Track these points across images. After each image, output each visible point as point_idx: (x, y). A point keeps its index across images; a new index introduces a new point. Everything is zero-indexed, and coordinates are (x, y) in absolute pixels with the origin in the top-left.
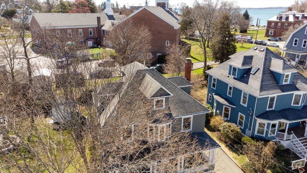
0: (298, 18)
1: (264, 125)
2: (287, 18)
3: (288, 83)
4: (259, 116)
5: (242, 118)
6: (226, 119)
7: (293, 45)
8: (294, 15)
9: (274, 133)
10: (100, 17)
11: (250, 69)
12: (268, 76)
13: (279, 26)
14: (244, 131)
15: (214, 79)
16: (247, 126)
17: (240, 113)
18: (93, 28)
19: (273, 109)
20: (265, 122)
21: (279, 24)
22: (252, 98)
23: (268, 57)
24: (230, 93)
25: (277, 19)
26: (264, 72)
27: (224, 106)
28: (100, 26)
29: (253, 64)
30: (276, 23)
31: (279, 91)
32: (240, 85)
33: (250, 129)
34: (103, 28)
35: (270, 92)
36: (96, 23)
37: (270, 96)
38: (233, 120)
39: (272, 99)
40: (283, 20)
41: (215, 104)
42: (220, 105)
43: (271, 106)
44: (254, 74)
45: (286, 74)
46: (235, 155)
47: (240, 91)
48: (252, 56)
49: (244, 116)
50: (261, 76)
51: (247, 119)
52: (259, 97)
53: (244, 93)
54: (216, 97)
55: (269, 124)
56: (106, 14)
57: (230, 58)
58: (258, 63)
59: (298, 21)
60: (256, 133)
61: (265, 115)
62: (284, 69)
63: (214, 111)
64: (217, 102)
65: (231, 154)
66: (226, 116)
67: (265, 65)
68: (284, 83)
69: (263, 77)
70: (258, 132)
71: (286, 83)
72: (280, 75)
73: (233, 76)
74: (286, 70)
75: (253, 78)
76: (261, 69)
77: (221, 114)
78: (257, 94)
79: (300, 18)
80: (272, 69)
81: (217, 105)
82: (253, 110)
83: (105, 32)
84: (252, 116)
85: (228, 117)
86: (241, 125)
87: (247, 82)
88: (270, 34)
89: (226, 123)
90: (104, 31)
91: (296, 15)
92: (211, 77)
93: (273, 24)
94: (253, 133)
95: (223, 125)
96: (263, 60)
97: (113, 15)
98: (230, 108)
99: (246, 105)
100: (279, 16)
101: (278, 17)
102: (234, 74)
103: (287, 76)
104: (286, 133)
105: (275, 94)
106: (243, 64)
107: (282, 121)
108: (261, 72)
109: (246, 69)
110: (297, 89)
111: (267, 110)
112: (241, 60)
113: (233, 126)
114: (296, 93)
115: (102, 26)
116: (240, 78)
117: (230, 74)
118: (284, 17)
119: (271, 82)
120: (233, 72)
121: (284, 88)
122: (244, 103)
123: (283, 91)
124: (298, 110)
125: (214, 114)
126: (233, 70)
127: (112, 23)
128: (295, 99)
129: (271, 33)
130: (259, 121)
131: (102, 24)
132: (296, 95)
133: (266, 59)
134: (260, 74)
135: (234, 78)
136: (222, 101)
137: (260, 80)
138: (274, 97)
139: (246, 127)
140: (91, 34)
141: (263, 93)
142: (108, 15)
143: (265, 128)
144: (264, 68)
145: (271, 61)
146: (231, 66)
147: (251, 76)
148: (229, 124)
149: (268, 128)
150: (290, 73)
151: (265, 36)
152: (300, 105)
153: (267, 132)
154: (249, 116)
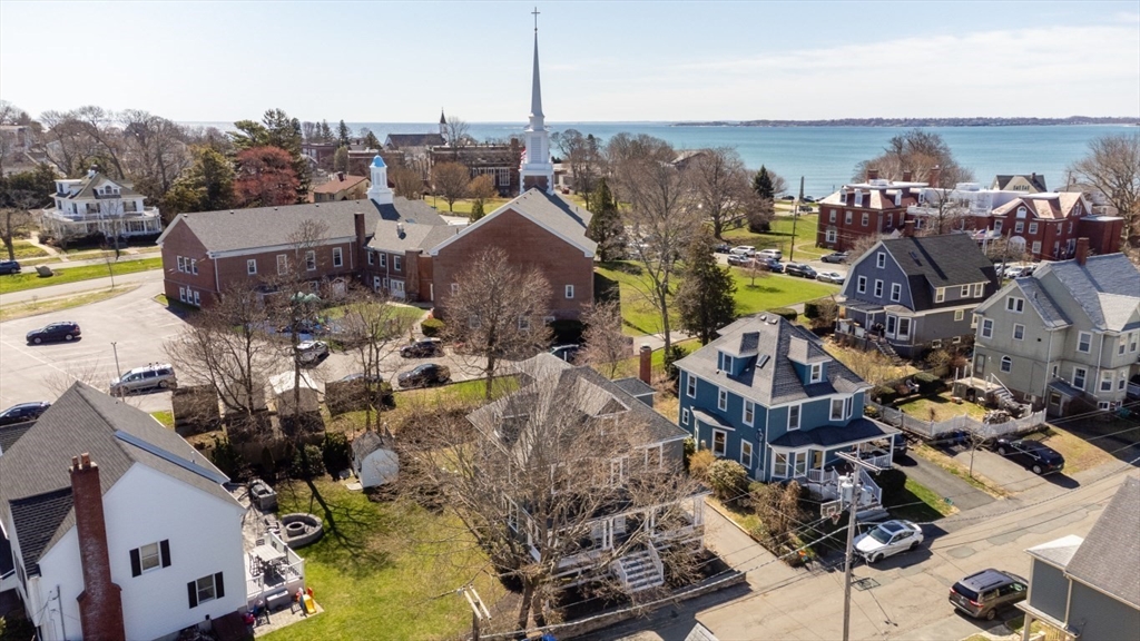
0: (892, 198)
1: (784, 456)
2: (866, 199)
3: (819, 380)
4: (775, 442)
5: (747, 449)
6: (719, 455)
7: (859, 290)
8: (883, 192)
9: (803, 471)
10: (362, 215)
11: (755, 358)
12: (785, 370)
13: (849, 220)
14: (752, 474)
15: (692, 379)
16: (756, 463)
17: (743, 441)
18: (344, 246)
19: (799, 427)
20: (786, 451)
21: (849, 215)
22: (760, 409)
23: (784, 335)
24: (723, 405)
25: (842, 200)
26: (777, 362)
27: (714, 431)
28: (363, 240)
29: (760, 348)
30: (841, 211)
31: (805, 395)
32: (738, 389)
33: (762, 468)
34: (372, 245)
35: (789, 397)
36: (352, 232)
37: (791, 404)
38: (733, 454)
39: (795, 411)
40: (858, 205)
41: (697, 429)
42: (705, 428)
43: (794, 423)
44: (762, 367)
45: (814, 365)
46: (739, 516)
47: (741, 399)
48: (758, 333)
49: (751, 444)
50: (772, 370)
51: (755, 449)
52: (771, 408)
53: (747, 402)
54: (698, 414)
55: (792, 455)
56: (373, 200)
57: (719, 336)
58: (767, 347)
59: (893, 206)
60: (773, 474)
61: (785, 440)
62: (809, 357)
63: (696, 442)
64: (700, 423)
65: (733, 517)
66: (719, 448)
67: (778, 349)
68: (812, 381)
69: (776, 372)
70: (777, 472)
71: (816, 381)
72: (803, 366)
73: (726, 372)
74: (813, 359)
75: (759, 375)
76: (774, 358)
77: (709, 447)
78: (768, 403)
79: (898, 198)
80: (792, 356)
81: (700, 429)
82: (764, 432)
83: (381, 255)
84: (763, 442)
85: (722, 451)
86: (748, 463)
87: (749, 383)
88: (828, 240)
89: (720, 463)
90: (376, 253)
91: (888, 192)
92: (685, 373)
93: (833, 213)
94: (768, 474)
95: (715, 464)
96: (776, 340)
97: (391, 202)
98: (725, 433)
99: (751, 425)
100: (846, 193)
101: (843, 196)
102: (727, 368)
103: (816, 368)
104: (823, 470)
105: (798, 401)
106: (743, 349)
107: (814, 447)
108: (773, 364)
109: (747, 358)
110: (834, 391)
111: (788, 430)
112: (738, 342)
113: (734, 465)
114: (833, 397)
115: (369, 239)
116: (740, 375)
117: (720, 367)
118: (859, 196)
119: (792, 380)
120: (726, 365)
121: (811, 390)
122: (749, 419)
123: (810, 396)
124: (841, 428)
125: (696, 448)
126: (725, 360)
127: (398, 230)
128: (834, 410)
129: (832, 238)
130: (776, 450)
131: (368, 232)
132: (835, 401)
133: (780, 339)
134: (771, 367)
135: (729, 376)
136: (709, 420)
137: (771, 377)
138: (798, 407)
139: (754, 467)
140: (338, 261)
141: (775, 401)
142: (380, 203)
143: (788, 464)
144: (778, 356)
145: (789, 342)
146: (721, 353)
147: (757, 370)
148: (726, 461)
149: (792, 462)
150: (820, 364)
151: (817, 246)
152: (843, 419)
153: (791, 469)
154: (757, 442)
